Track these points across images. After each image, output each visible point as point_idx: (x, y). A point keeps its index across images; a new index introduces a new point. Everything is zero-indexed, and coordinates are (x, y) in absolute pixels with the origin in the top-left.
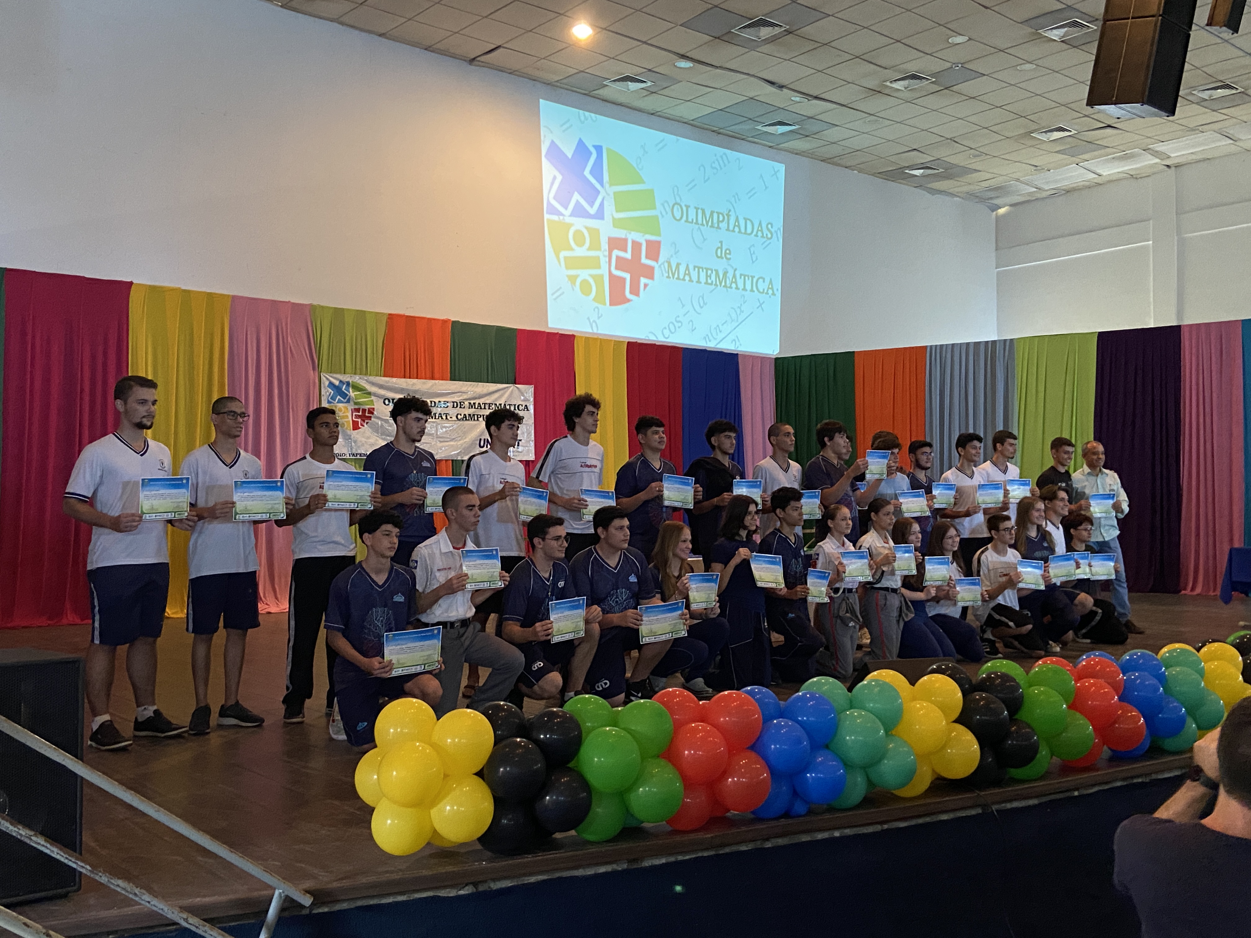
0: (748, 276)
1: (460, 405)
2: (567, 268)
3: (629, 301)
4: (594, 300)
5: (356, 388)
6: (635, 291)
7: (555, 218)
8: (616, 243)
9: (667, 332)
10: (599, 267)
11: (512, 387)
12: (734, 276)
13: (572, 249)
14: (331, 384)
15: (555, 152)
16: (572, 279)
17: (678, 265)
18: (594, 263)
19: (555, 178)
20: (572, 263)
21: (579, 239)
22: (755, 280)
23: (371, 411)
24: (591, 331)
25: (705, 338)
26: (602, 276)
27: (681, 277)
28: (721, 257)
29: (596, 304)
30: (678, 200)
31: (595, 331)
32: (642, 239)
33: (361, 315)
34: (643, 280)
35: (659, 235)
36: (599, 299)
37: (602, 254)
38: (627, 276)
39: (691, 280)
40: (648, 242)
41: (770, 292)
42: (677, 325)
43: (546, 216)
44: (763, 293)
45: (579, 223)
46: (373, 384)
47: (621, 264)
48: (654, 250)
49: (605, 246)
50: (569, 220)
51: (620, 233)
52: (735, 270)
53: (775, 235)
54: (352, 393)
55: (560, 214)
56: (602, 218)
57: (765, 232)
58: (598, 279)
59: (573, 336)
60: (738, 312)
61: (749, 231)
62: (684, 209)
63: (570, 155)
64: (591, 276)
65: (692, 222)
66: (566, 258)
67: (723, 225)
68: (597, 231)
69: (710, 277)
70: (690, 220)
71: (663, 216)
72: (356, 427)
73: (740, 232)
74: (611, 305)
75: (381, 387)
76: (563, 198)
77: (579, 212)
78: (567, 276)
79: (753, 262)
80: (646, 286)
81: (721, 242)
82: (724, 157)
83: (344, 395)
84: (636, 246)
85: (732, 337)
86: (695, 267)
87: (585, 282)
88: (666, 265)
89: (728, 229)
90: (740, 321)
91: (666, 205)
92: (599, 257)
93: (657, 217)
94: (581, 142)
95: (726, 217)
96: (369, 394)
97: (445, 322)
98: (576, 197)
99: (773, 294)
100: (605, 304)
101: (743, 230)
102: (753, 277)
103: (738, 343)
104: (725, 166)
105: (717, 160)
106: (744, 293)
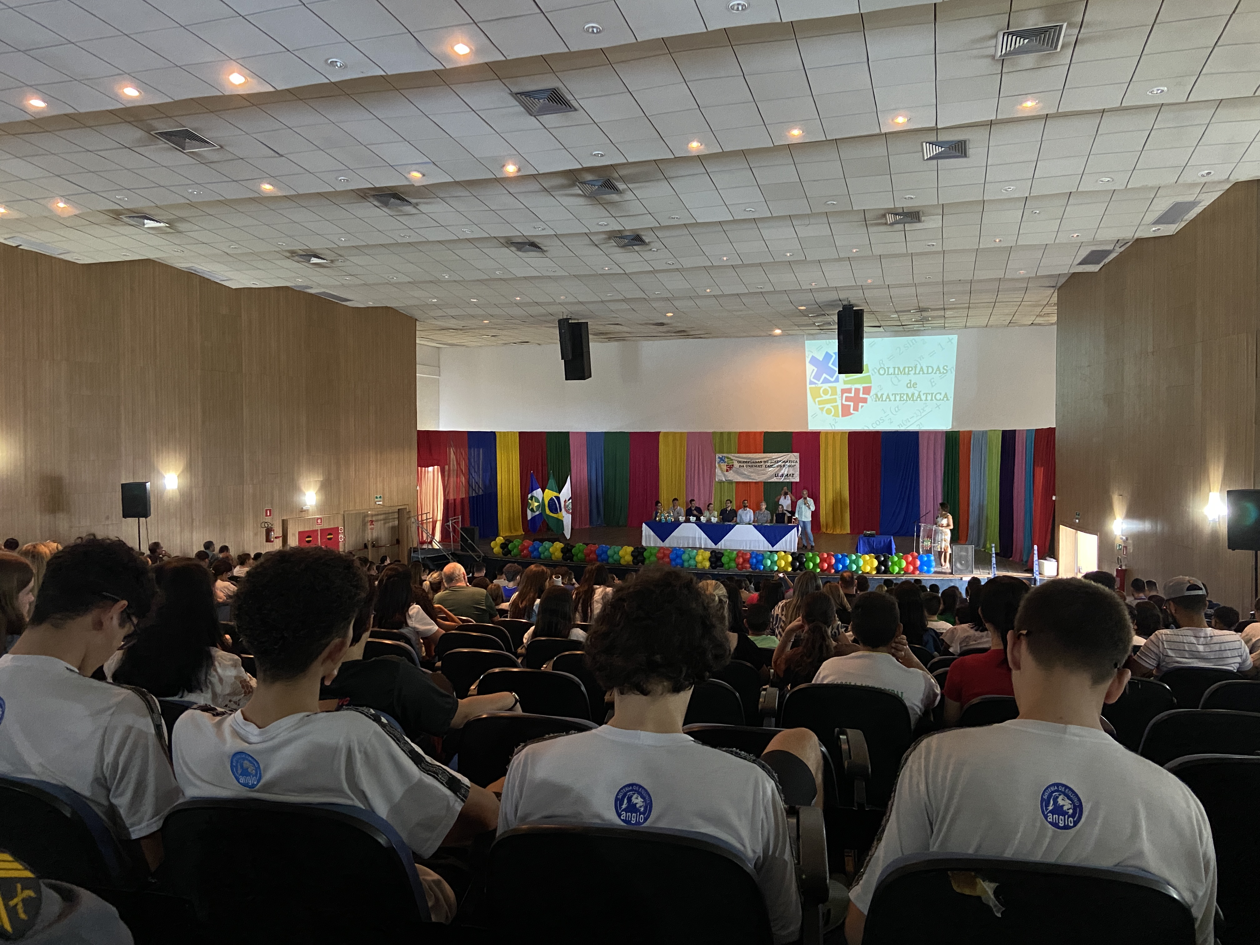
0: (929, 394)
1: (767, 462)
2: (819, 405)
3: (852, 414)
4: (833, 416)
5: (728, 458)
6: (856, 409)
7: (813, 386)
8: (844, 391)
9: (874, 426)
10: (836, 402)
11: (790, 454)
12: (919, 395)
13: (822, 397)
14: (719, 458)
15: (814, 361)
16: (822, 409)
17: (882, 395)
18: (835, 400)
19: (814, 370)
20: (820, 403)
21: (826, 392)
22: (934, 395)
23: (733, 465)
24: (831, 428)
25: (899, 426)
26: (838, 405)
27: (884, 399)
28: (910, 387)
29: (834, 418)
30: (882, 366)
31: (833, 428)
32: (860, 387)
33: (729, 433)
34: (861, 404)
35: (871, 383)
36: (836, 415)
37: (838, 397)
38: (852, 404)
39: (890, 400)
40: (864, 388)
41: (945, 399)
42: (881, 421)
43: (808, 386)
44: (940, 400)
45: (826, 386)
46: (733, 456)
47: (848, 399)
48: (867, 390)
49: (839, 392)
50: (820, 385)
51: (848, 386)
52: (920, 392)
53: (949, 372)
54: (726, 460)
55: (816, 384)
56: (838, 381)
57: (942, 370)
58: (836, 407)
59: (820, 432)
60: (922, 411)
61: (929, 372)
62: (887, 369)
63: (821, 360)
64: (832, 406)
65: (891, 374)
66: (818, 401)
67: (913, 372)
68: (836, 387)
69: (903, 397)
70: (890, 373)
71: (873, 375)
72: (727, 471)
73: (923, 373)
74: (843, 416)
75: (736, 457)
76: (817, 377)
77: (826, 381)
78: (819, 408)
79: (933, 386)
80: (862, 406)
81: (910, 380)
82: (913, 341)
83: (724, 461)
84: (857, 390)
85: (918, 423)
86: (892, 395)
87: (828, 409)
88: (875, 396)
89: (915, 373)
90: (923, 415)
91: (876, 370)
92: (836, 398)
93: (870, 375)
94: (827, 353)
95: (914, 369)
96: (732, 460)
97: (761, 433)
98: (824, 375)
99: (948, 400)
100: (839, 417)
101: (926, 372)
102: (932, 394)
103: (921, 426)
104: (913, 344)
105: (908, 343)
106: (927, 402)
